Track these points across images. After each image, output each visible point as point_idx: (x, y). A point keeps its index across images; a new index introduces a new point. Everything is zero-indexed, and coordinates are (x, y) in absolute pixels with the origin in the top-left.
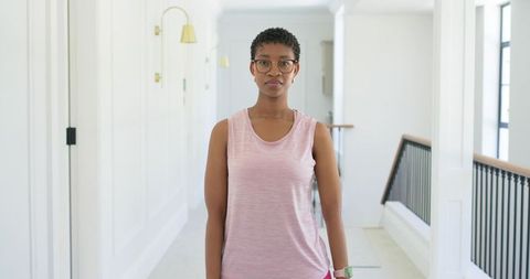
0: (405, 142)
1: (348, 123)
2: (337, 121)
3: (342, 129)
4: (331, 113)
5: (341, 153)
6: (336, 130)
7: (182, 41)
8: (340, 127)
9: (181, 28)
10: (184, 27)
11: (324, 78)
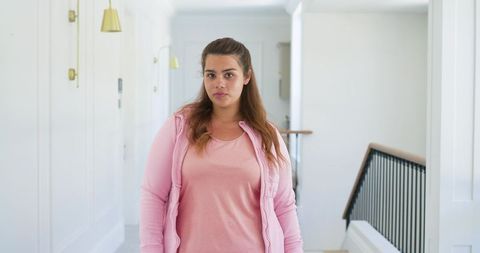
0: (372, 152)
1: (305, 129)
2: (294, 127)
3: (299, 135)
4: (288, 118)
5: (299, 161)
6: (293, 136)
7: (102, 30)
8: (297, 133)
9: (102, 14)
10: (105, 11)
11: (280, 81)
